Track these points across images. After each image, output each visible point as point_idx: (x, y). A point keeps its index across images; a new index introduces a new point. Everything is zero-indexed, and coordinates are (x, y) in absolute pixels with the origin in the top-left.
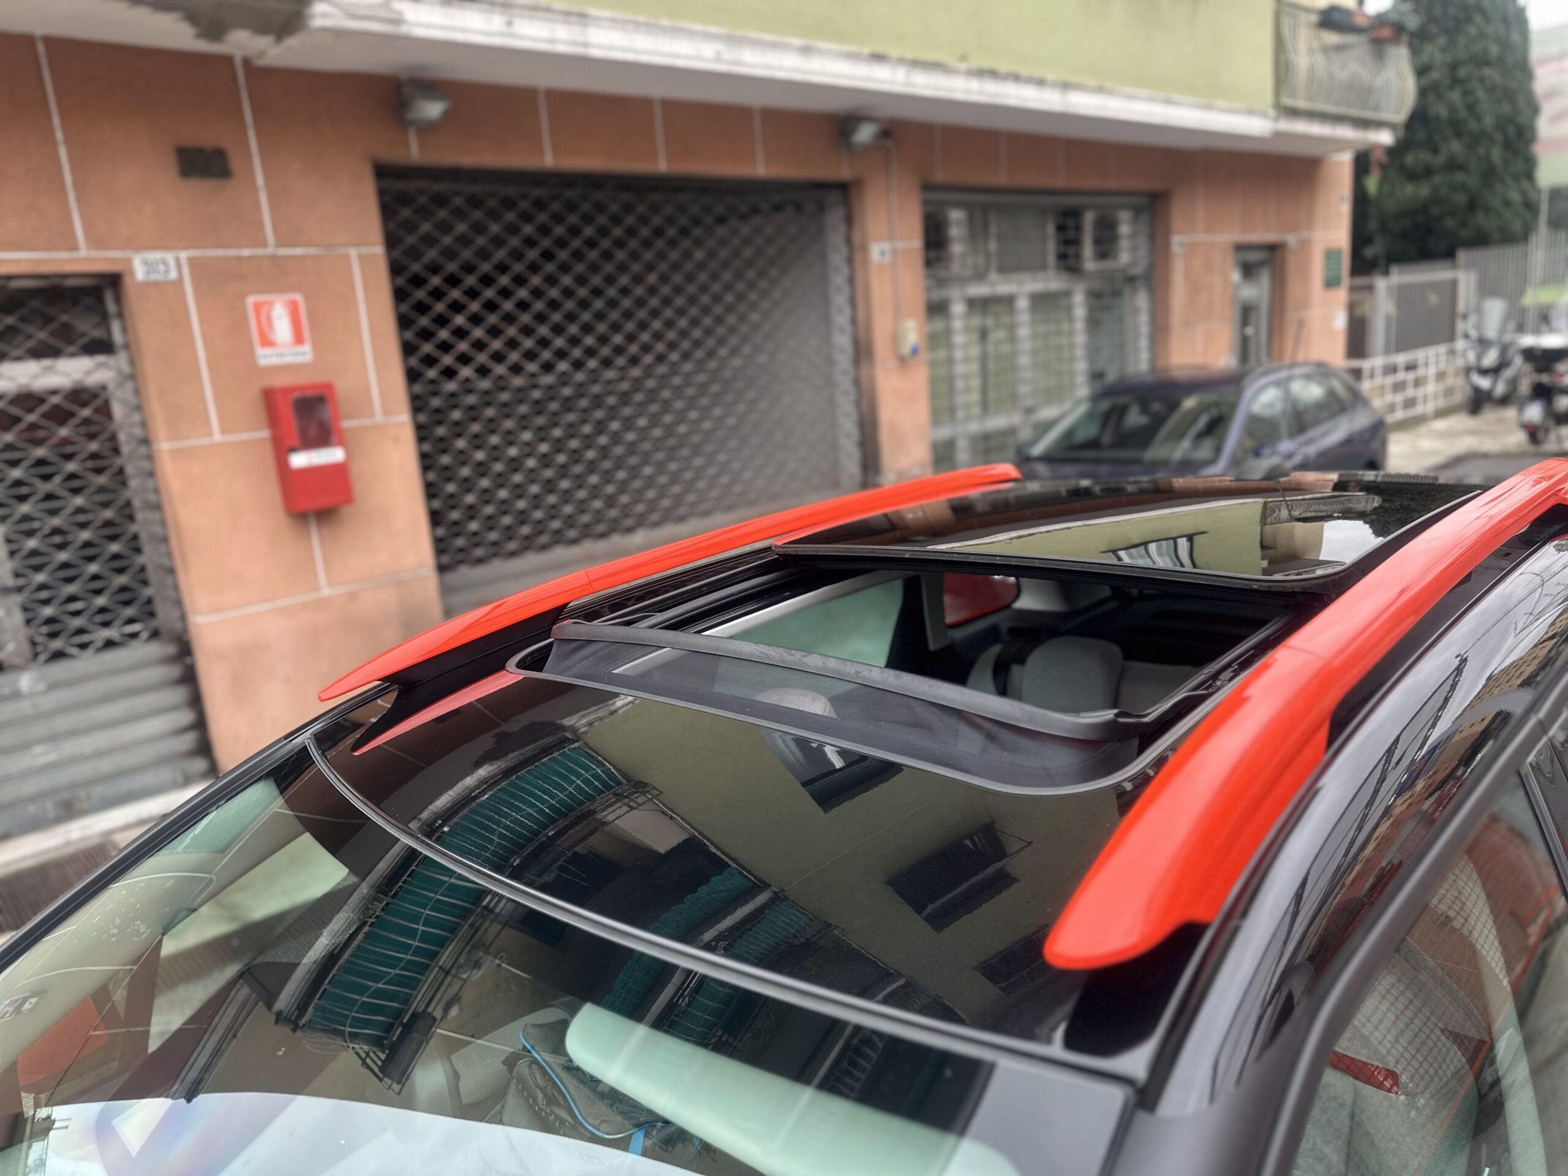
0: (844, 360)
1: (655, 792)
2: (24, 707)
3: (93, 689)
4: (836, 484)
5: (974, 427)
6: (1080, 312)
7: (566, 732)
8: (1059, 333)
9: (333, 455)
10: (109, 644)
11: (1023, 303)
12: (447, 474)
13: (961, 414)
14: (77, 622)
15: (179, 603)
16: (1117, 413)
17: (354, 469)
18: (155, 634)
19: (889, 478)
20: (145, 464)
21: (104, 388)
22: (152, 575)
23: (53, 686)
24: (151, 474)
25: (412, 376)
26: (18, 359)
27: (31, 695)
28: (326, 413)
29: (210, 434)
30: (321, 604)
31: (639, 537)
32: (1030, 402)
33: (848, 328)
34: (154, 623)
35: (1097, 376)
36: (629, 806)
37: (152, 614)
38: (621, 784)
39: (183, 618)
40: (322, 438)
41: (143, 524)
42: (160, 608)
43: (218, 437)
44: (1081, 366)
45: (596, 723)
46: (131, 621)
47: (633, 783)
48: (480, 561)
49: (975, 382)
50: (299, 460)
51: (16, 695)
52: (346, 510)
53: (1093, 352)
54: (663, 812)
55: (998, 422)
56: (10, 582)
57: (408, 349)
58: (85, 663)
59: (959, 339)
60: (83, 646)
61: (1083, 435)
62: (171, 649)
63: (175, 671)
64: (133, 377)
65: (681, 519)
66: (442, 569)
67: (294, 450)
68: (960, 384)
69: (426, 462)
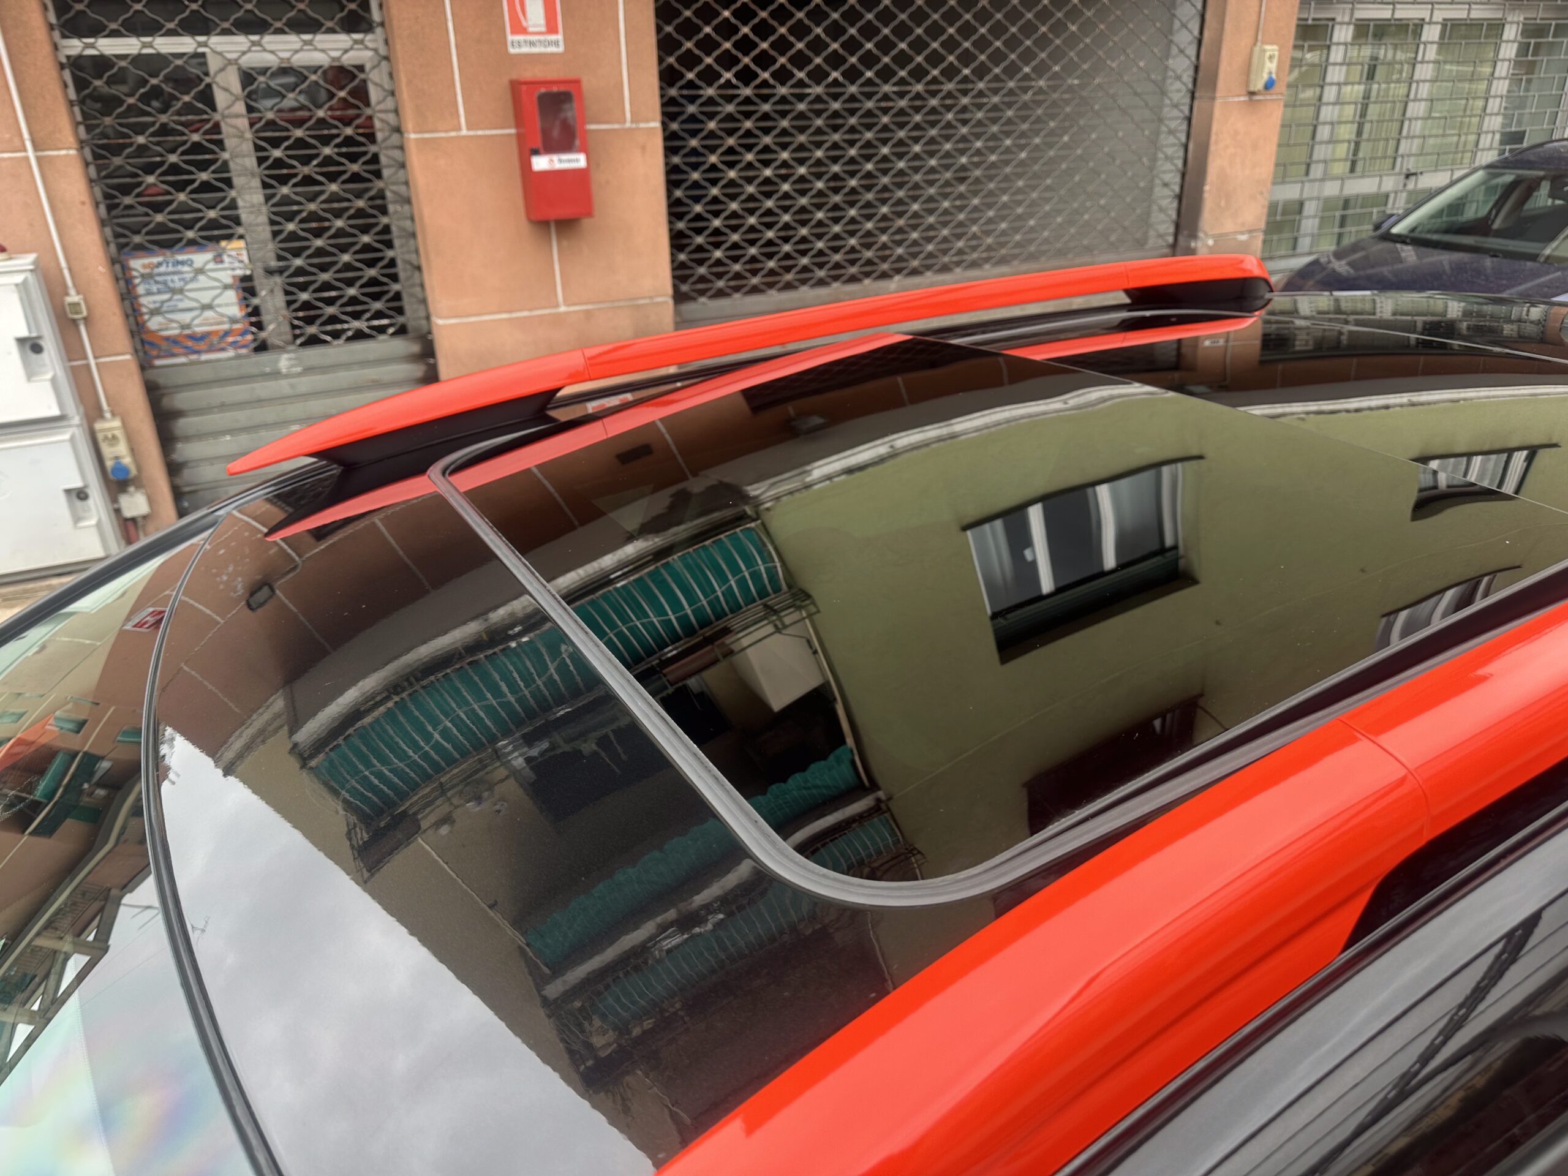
0: (1178, 91)
1: (813, 609)
2: (282, 386)
3: (344, 377)
4: (1141, 244)
5: (1331, 189)
6: (1509, 51)
7: (746, 503)
8: (1473, 78)
9: (577, 161)
10: (359, 336)
11: (1432, 33)
12: (696, 192)
13: (1317, 171)
14: (331, 310)
15: (424, 301)
16: (1526, 188)
17: (598, 178)
18: (402, 331)
19: (1205, 244)
20: (397, 154)
21: (361, 68)
22: (401, 270)
23: (308, 370)
24: (403, 166)
25: (668, 77)
26: (280, 31)
27: (287, 376)
28: (570, 112)
29: (459, 129)
30: (557, 320)
31: (896, 283)
32: (1411, 165)
33: (1192, 51)
34: (401, 320)
35: (1513, 138)
36: (776, 626)
37: (400, 311)
38: (780, 590)
39: (428, 318)
40: (565, 142)
41: (395, 218)
42: (407, 303)
43: (464, 132)
44: (1495, 123)
45: (785, 498)
46: (379, 315)
47: (794, 591)
48: (720, 294)
49: (1347, 132)
50: (541, 163)
51: (276, 375)
52: (586, 222)
53: (1515, 104)
54: (809, 642)
55: (1364, 186)
56: (274, 264)
57: (666, 45)
58: (338, 351)
59: (1335, 74)
60: (336, 335)
61: (1471, 213)
62: (415, 348)
63: (418, 370)
64: (386, 58)
65: (945, 269)
66: (679, 297)
67: (536, 152)
68: (1324, 132)
69: (674, 177)
